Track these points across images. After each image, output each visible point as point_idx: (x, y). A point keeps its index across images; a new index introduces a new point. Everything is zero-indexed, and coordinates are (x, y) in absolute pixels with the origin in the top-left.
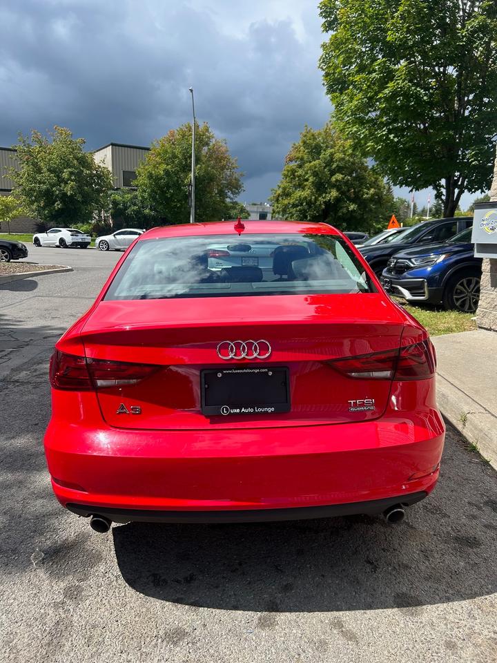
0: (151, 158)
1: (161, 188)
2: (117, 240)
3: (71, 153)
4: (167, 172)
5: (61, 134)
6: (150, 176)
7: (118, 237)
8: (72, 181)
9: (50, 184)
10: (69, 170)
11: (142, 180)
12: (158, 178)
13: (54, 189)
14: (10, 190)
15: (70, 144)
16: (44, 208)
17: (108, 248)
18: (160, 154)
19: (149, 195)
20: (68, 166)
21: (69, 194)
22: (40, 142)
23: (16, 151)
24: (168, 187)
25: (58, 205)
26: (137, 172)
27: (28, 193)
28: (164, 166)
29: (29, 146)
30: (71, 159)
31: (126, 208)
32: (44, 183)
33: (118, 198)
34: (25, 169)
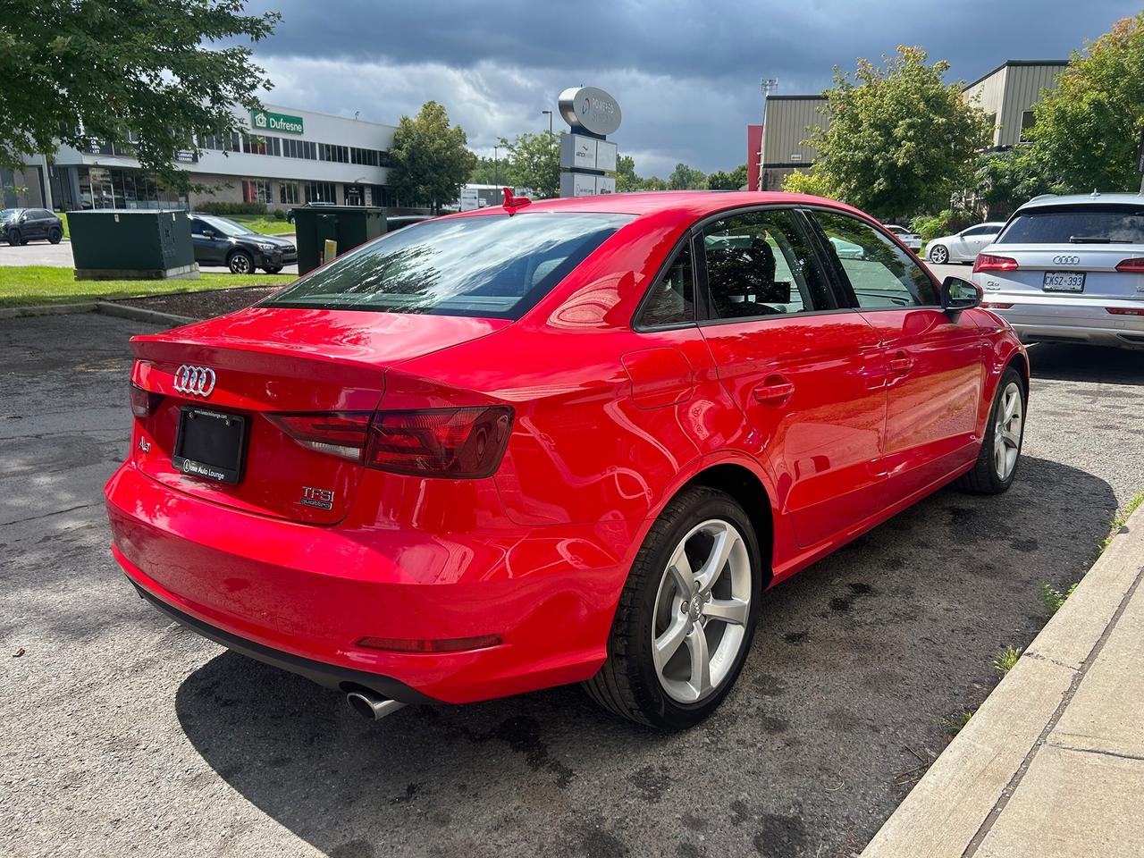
0: (1070, 80)
1: (1082, 140)
2: (965, 245)
3: (918, 90)
4: (1098, 106)
5: (907, 58)
6: (1061, 117)
7: (969, 239)
8: (910, 140)
9: (871, 149)
10: (908, 120)
11: (1045, 126)
12: (1077, 120)
13: (876, 157)
14: (810, 165)
15: (918, 75)
16: (855, 191)
17: (947, 259)
18: (1089, 71)
19: (1054, 155)
20: (910, 114)
21: (900, 164)
22: (868, 77)
23: (826, 98)
24: (1096, 134)
25: (880, 185)
26: (1036, 113)
27: (836, 167)
28: (1093, 95)
29: (849, 87)
30: (915, 102)
31: (1015, 183)
32: (862, 148)
33: (1003, 166)
34: (836, 127)
